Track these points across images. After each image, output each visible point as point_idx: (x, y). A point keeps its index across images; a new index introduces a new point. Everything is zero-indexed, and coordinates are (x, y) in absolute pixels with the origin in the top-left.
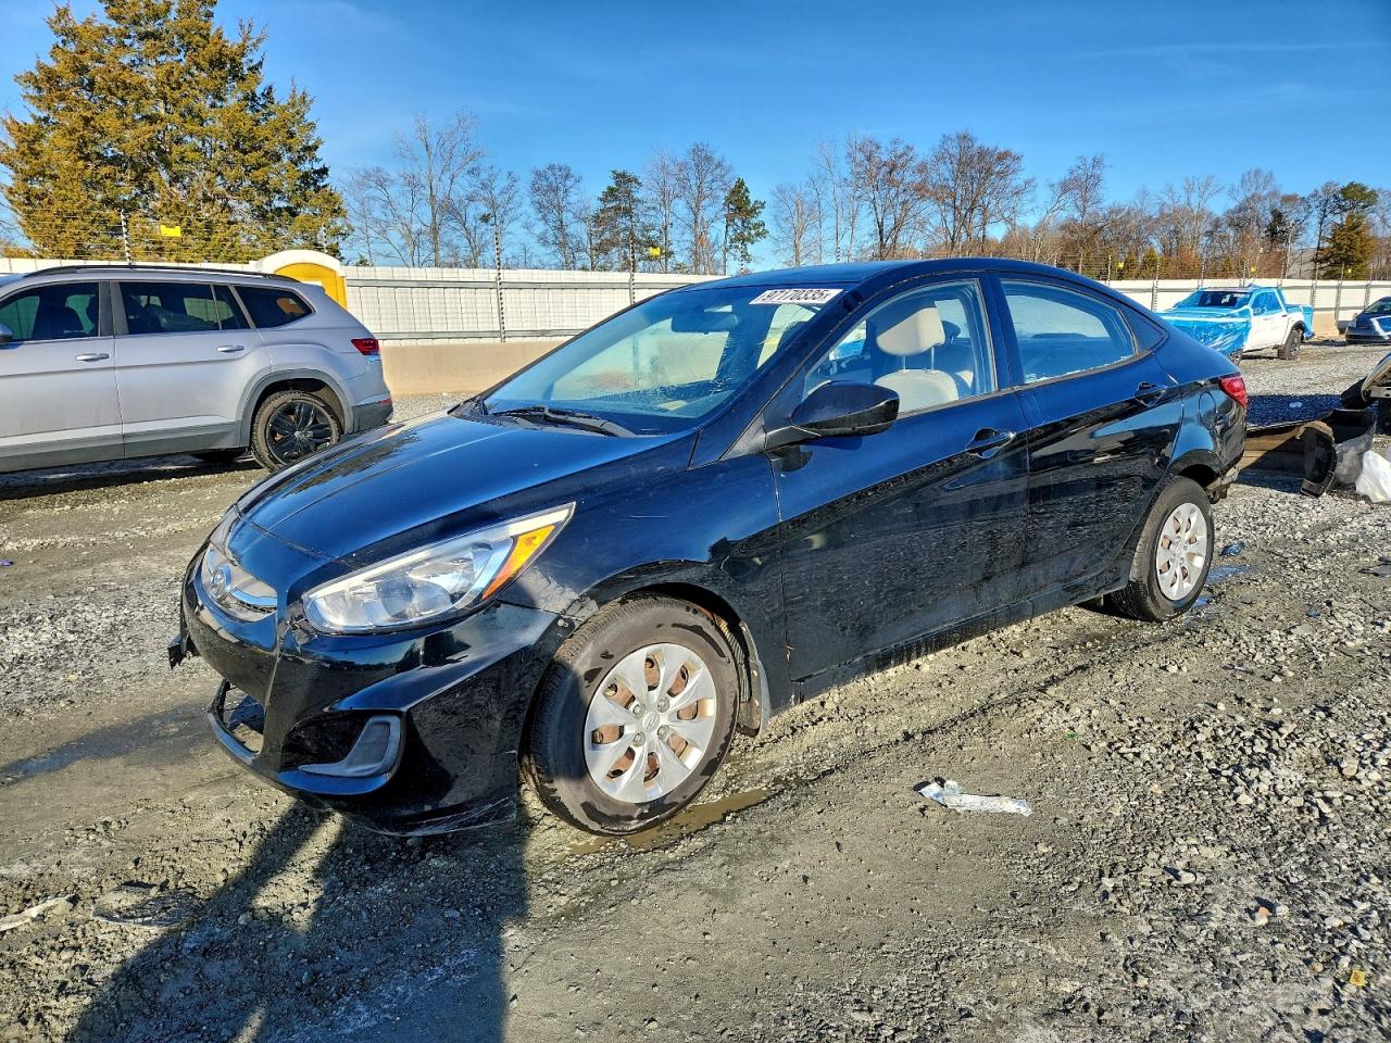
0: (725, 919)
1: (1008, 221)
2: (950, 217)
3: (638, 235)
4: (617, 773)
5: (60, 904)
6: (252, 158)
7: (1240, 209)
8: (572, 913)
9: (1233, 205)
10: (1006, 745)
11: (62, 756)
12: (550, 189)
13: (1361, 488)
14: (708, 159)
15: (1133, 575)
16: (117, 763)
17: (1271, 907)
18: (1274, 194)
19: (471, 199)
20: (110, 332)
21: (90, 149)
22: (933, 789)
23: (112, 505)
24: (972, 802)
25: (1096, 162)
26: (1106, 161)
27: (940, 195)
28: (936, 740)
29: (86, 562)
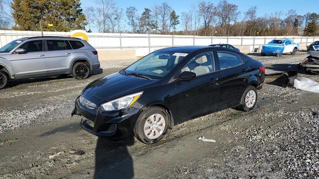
0: (166, 155)
1: (234, 21)
2: (221, 20)
3: (150, 23)
4: (149, 134)
5: (63, 152)
6: (66, 7)
7: (288, 18)
8: (142, 154)
9: (286, 18)
10: (213, 132)
11: (54, 132)
12: (130, 13)
13: (294, 86)
14: (166, 6)
15: (241, 103)
16: (64, 133)
17: (249, 155)
18: (296, 15)
19: (113, 14)
20: (45, 50)
21: (31, 5)
22: (200, 138)
23: (45, 85)
24: (207, 140)
25: (255, 8)
26: (257, 7)
27: (219, 15)
28: (202, 131)
29: (45, 97)
